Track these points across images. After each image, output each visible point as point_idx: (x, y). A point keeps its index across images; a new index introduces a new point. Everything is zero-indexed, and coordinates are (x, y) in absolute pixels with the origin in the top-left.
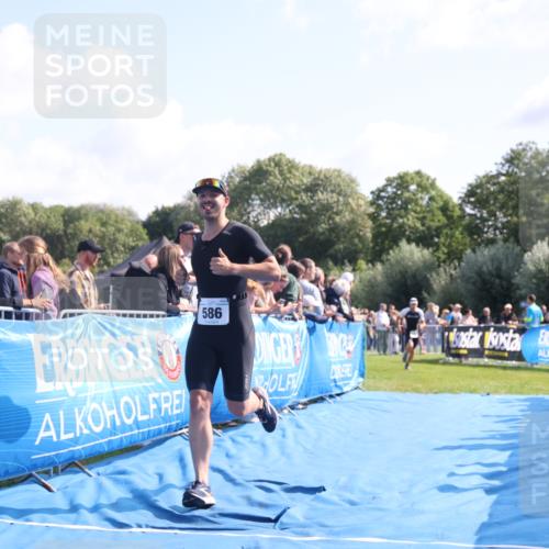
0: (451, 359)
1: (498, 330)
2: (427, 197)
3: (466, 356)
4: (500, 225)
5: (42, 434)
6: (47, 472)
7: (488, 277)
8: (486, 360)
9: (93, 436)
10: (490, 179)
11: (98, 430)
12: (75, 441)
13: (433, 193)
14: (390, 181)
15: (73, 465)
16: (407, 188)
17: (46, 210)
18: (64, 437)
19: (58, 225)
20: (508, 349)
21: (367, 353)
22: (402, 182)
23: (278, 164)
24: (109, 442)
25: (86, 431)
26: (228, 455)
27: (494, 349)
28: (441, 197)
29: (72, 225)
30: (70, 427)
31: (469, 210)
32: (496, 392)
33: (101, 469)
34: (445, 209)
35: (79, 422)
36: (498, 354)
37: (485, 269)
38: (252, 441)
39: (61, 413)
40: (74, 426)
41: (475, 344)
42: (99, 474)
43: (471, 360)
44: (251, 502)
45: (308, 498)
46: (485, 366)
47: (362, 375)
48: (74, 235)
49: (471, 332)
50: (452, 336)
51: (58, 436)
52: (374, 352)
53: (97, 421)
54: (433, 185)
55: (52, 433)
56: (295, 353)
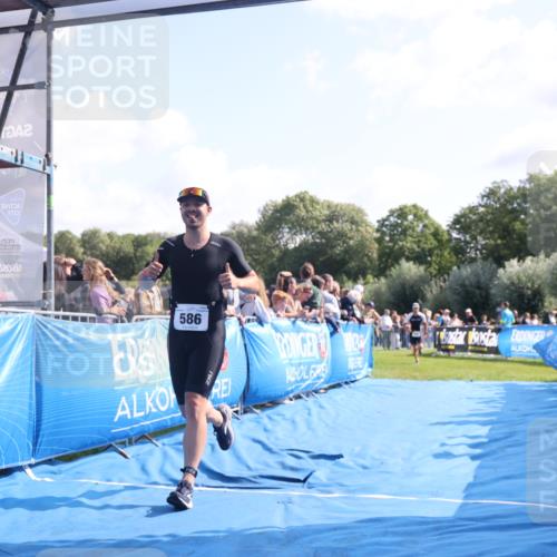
0: (442, 353)
1: (479, 330)
2: (421, 225)
3: (453, 351)
4: (479, 247)
5: (120, 413)
6: (124, 443)
7: (470, 289)
8: (469, 354)
9: (159, 414)
10: (472, 210)
11: (163, 409)
12: (146, 417)
13: (426, 222)
14: (392, 213)
15: (143, 437)
16: (405, 219)
17: (119, 237)
18: (136, 415)
19: (129, 249)
20: (487, 345)
21: (375, 348)
22: (401, 213)
23: (302, 200)
24: (172, 419)
25: (154, 410)
26: (266, 430)
27: (475, 345)
28: (433, 224)
29: (140, 250)
30: (142, 407)
31: (455, 235)
32: (478, 379)
33: (166, 440)
34: (436, 234)
35: (149, 404)
36: (479, 349)
37: (467, 282)
38: (284, 419)
39: (134, 396)
40: (145, 406)
41: (460, 341)
42: (164, 444)
43: (458, 354)
44: (284, 466)
45: (329, 463)
46: (469, 358)
47: (371, 366)
48: (142, 258)
49: (457, 332)
50: (442, 335)
51: (132, 414)
52: (380, 348)
53: (163, 402)
54: (426, 214)
55: (127, 412)
56: (320, 348)
